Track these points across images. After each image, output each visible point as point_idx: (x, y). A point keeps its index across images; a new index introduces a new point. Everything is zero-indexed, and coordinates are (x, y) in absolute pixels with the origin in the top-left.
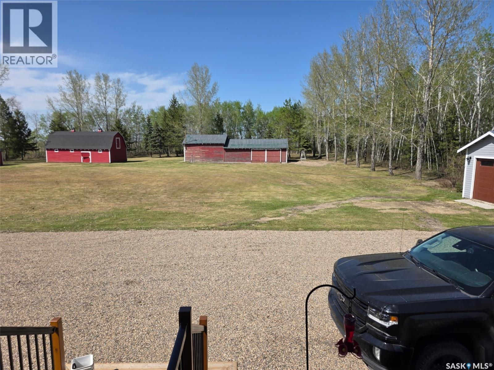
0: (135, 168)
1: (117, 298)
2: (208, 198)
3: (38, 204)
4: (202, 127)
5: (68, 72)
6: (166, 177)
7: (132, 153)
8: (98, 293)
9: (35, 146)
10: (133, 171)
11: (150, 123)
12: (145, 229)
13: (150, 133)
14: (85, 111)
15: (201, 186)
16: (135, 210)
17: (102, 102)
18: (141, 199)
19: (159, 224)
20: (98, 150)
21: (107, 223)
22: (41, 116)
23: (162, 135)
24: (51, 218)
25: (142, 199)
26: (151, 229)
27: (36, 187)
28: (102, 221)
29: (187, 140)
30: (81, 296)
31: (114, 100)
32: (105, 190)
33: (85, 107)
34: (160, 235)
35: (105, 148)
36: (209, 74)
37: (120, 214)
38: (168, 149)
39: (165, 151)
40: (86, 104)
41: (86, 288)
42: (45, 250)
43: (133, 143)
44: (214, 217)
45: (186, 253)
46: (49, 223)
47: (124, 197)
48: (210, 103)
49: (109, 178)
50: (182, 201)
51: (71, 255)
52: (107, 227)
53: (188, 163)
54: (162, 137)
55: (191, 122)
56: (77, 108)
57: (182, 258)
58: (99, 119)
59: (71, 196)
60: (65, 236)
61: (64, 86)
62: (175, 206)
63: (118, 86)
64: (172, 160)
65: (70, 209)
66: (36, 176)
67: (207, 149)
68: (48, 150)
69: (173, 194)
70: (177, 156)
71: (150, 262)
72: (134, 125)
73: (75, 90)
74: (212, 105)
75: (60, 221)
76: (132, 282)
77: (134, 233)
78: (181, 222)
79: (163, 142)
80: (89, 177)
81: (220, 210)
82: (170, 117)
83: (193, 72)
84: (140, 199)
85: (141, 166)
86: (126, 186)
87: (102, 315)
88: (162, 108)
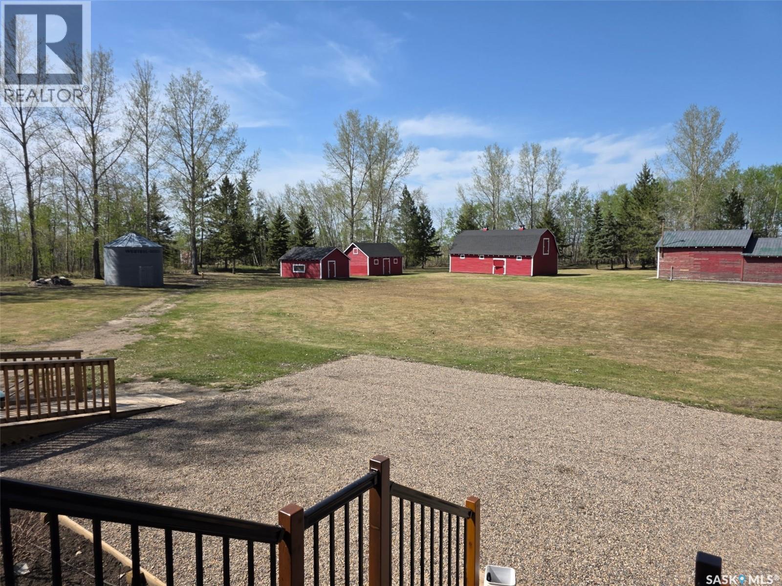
0: (570, 286)
1: (546, 490)
2: (706, 347)
3: (439, 327)
4: (697, 217)
5: (487, 147)
6: (622, 303)
7: (564, 261)
8: (517, 475)
9: (438, 250)
10: (566, 290)
11: (599, 213)
12: (588, 387)
13: (598, 230)
14: (503, 201)
15: (689, 324)
16: (569, 352)
17: (527, 186)
18: (580, 336)
19: (611, 382)
20: (516, 256)
21: (527, 368)
22: (448, 210)
23: (618, 233)
24: (454, 349)
25: (582, 336)
26: (598, 388)
27: (437, 305)
28: (521, 363)
29: (665, 240)
30: (493, 471)
31: (545, 182)
32: (524, 317)
33: (504, 195)
34: (613, 401)
35: (526, 254)
36: (720, 121)
37: (546, 356)
38: (626, 256)
39: (621, 260)
40: (506, 191)
41: (500, 462)
42: (447, 393)
43: (569, 245)
44: (721, 385)
45: (665, 444)
46: (452, 355)
47: (552, 330)
48: (717, 172)
49: (530, 298)
50: (654, 348)
51: (479, 406)
52: (528, 374)
53: (663, 281)
54: (617, 236)
55: (675, 209)
56: (493, 197)
57: (656, 451)
58: (520, 212)
59: (479, 321)
60: (471, 377)
61: (480, 168)
62: (640, 356)
63: (553, 160)
64: (633, 275)
65: (478, 339)
66: (437, 289)
67: (704, 257)
68: (452, 255)
69: (636, 333)
70: (644, 268)
71: (598, 443)
72: (572, 218)
73: (493, 173)
74: (722, 176)
75: (465, 355)
76: (568, 470)
77: (569, 390)
78: (653, 385)
79: (619, 244)
80: (502, 295)
81: (733, 375)
82: (635, 201)
83: (686, 122)
84: (577, 336)
85: (580, 283)
86: (556, 314)
87: (524, 511)
88: (622, 188)
